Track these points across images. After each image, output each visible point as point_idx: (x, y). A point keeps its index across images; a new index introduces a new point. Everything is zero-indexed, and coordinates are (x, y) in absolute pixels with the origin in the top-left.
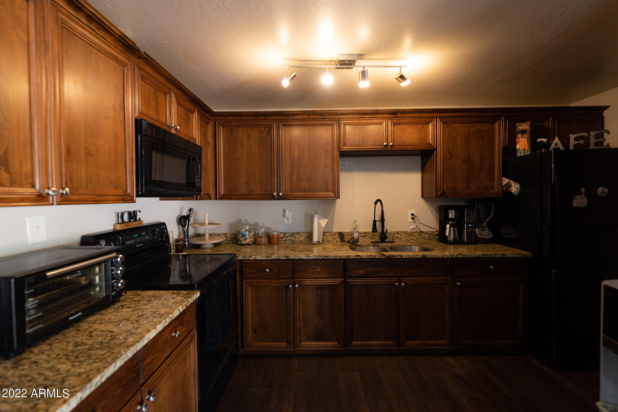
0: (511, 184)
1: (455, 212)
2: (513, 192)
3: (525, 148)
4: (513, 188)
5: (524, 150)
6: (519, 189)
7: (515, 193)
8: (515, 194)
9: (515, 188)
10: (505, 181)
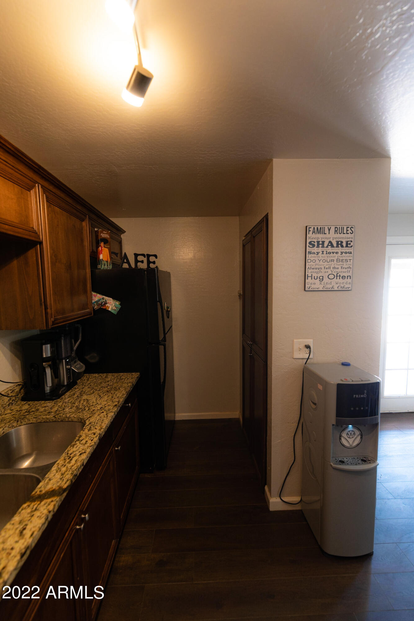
0: (106, 301)
1: (51, 347)
2: (110, 310)
3: (108, 259)
4: (109, 306)
5: (107, 261)
6: (120, 307)
7: (113, 311)
8: (114, 313)
9: (112, 305)
10: (97, 297)
